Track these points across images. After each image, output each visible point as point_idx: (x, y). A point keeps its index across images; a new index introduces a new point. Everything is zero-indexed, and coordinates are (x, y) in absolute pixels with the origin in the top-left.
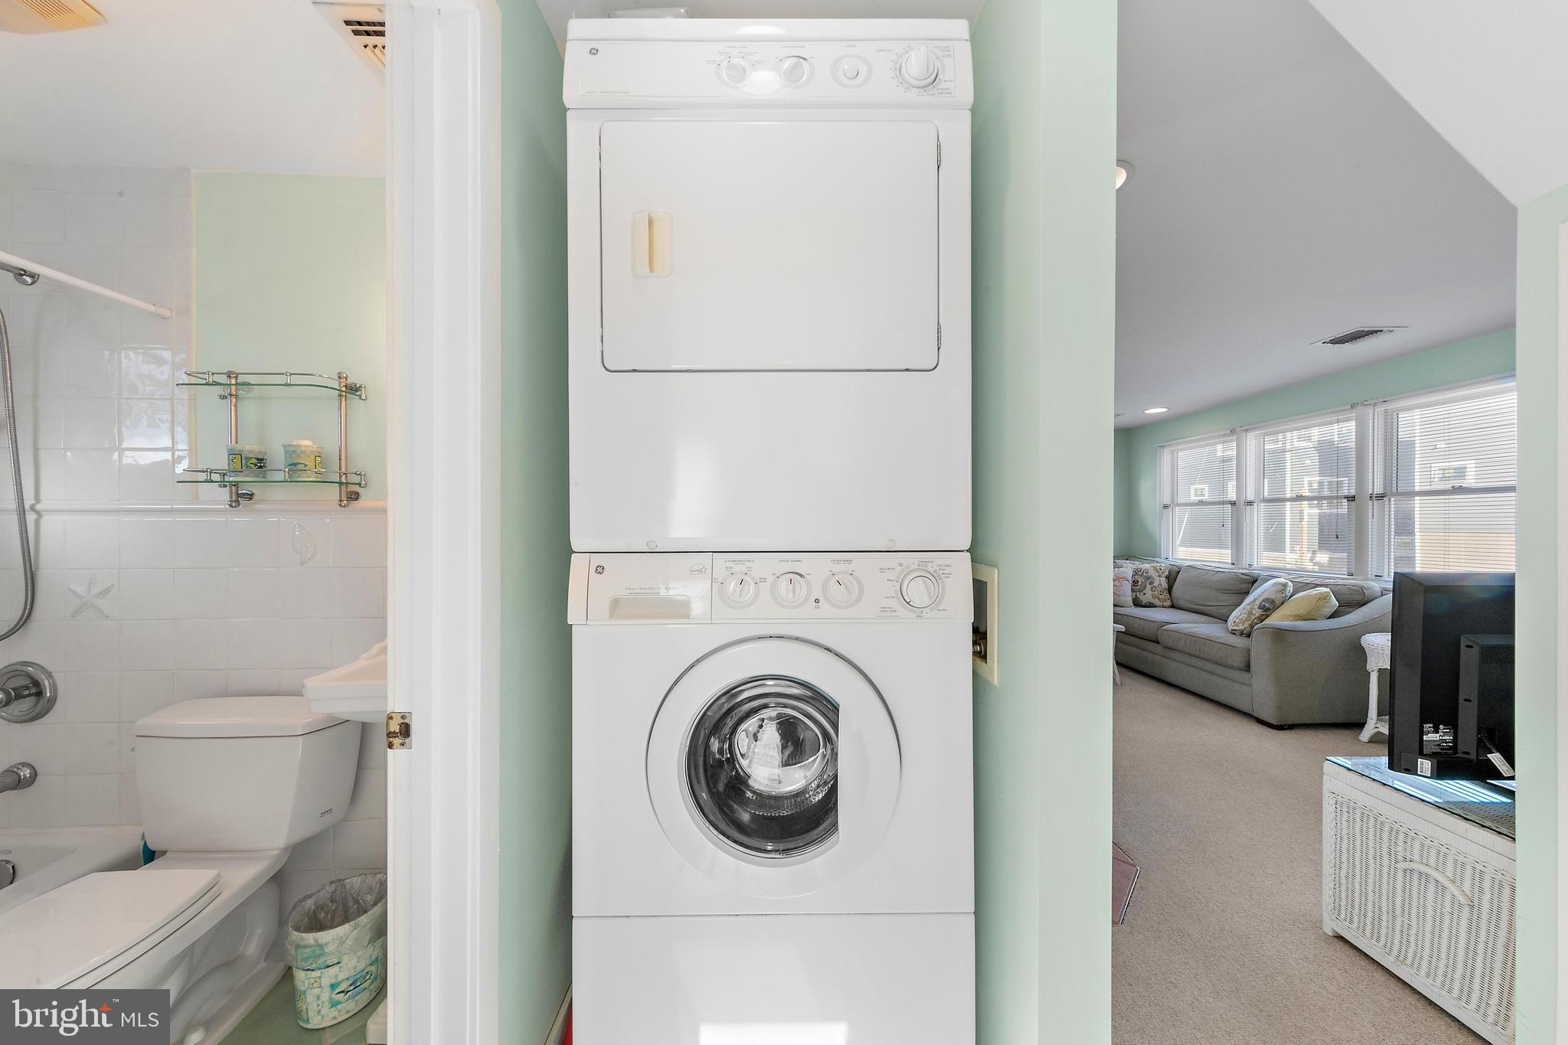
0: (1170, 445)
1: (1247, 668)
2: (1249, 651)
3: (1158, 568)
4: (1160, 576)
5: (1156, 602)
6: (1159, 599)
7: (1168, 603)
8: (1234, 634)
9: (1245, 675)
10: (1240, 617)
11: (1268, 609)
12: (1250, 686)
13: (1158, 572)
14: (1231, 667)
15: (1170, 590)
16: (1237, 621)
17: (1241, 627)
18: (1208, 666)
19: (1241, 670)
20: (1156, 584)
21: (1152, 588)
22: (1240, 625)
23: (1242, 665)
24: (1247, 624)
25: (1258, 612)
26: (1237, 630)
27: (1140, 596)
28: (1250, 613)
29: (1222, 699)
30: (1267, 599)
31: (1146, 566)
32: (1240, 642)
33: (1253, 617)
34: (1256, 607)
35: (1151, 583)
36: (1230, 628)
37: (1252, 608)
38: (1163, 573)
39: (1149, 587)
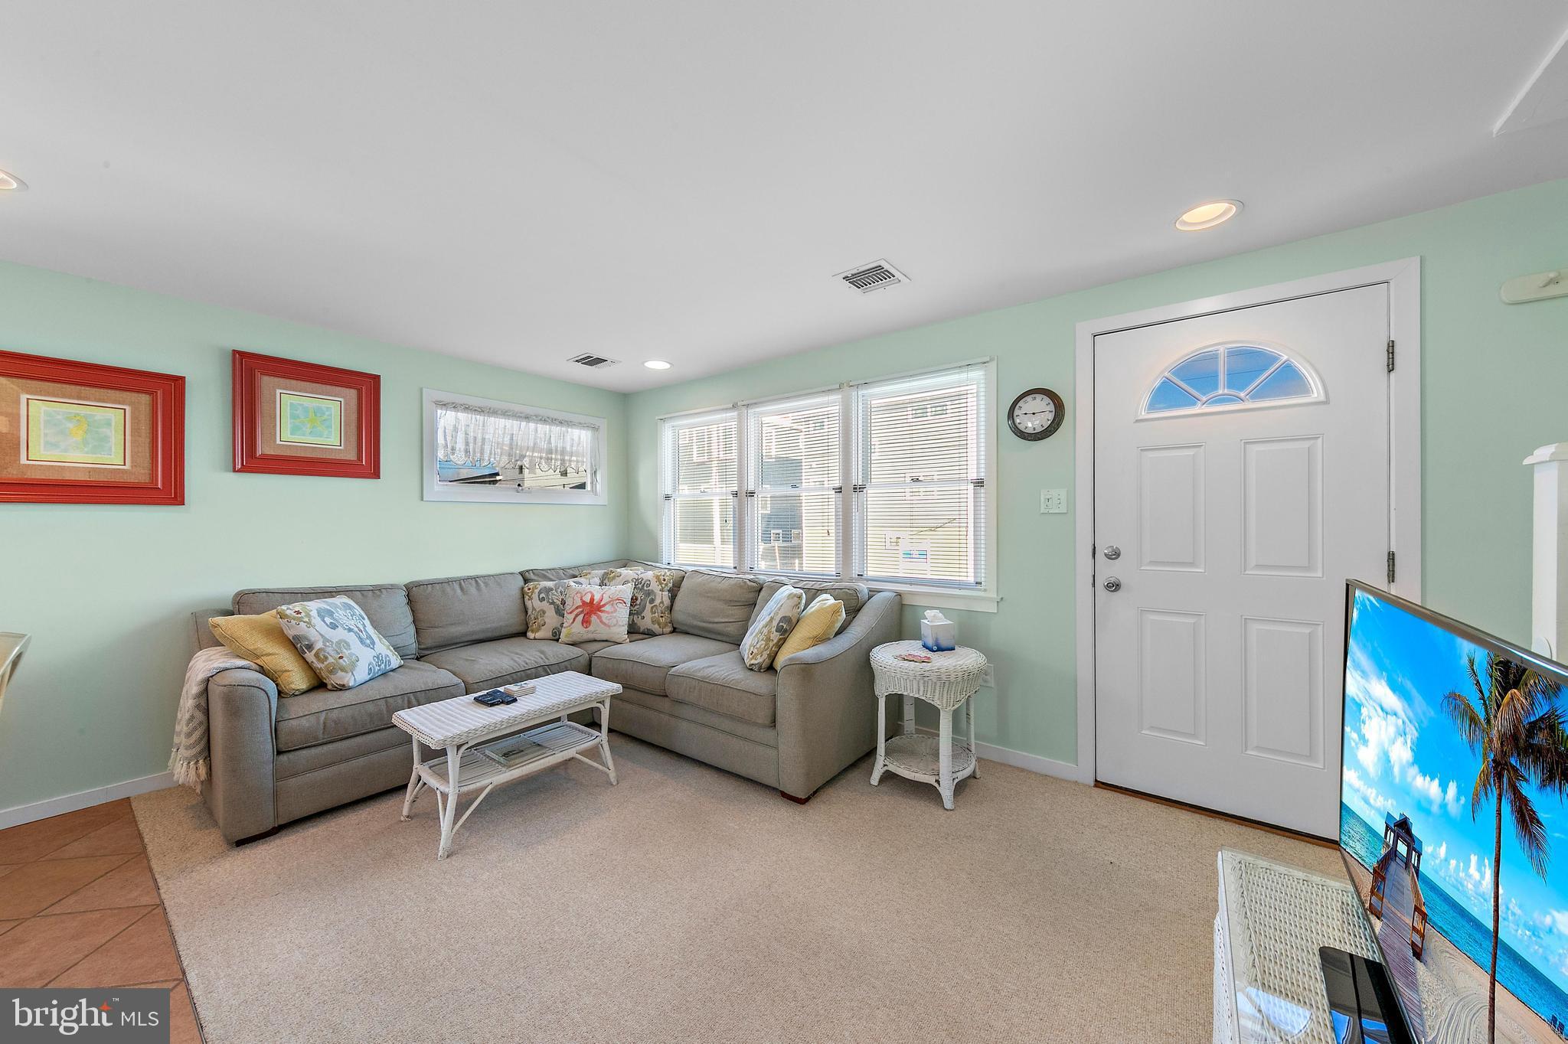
0: (671, 418)
1: (773, 723)
2: (774, 698)
3: (662, 578)
4: (662, 590)
5: (656, 628)
6: (659, 624)
7: (669, 629)
8: (751, 669)
9: (768, 735)
10: (758, 646)
11: (786, 631)
12: (777, 748)
13: (661, 584)
14: (755, 724)
15: (671, 608)
16: (755, 651)
17: (759, 660)
18: (727, 725)
19: (764, 726)
20: (657, 602)
21: (652, 608)
22: (759, 656)
23: (767, 722)
24: (765, 655)
25: (776, 636)
26: (755, 665)
27: (637, 620)
28: (768, 639)
29: (743, 772)
30: (784, 617)
31: (649, 575)
32: (760, 683)
33: (771, 644)
34: (774, 629)
35: (652, 601)
36: (748, 662)
37: (769, 632)
38: (666, 585)
39: (649, 606)
